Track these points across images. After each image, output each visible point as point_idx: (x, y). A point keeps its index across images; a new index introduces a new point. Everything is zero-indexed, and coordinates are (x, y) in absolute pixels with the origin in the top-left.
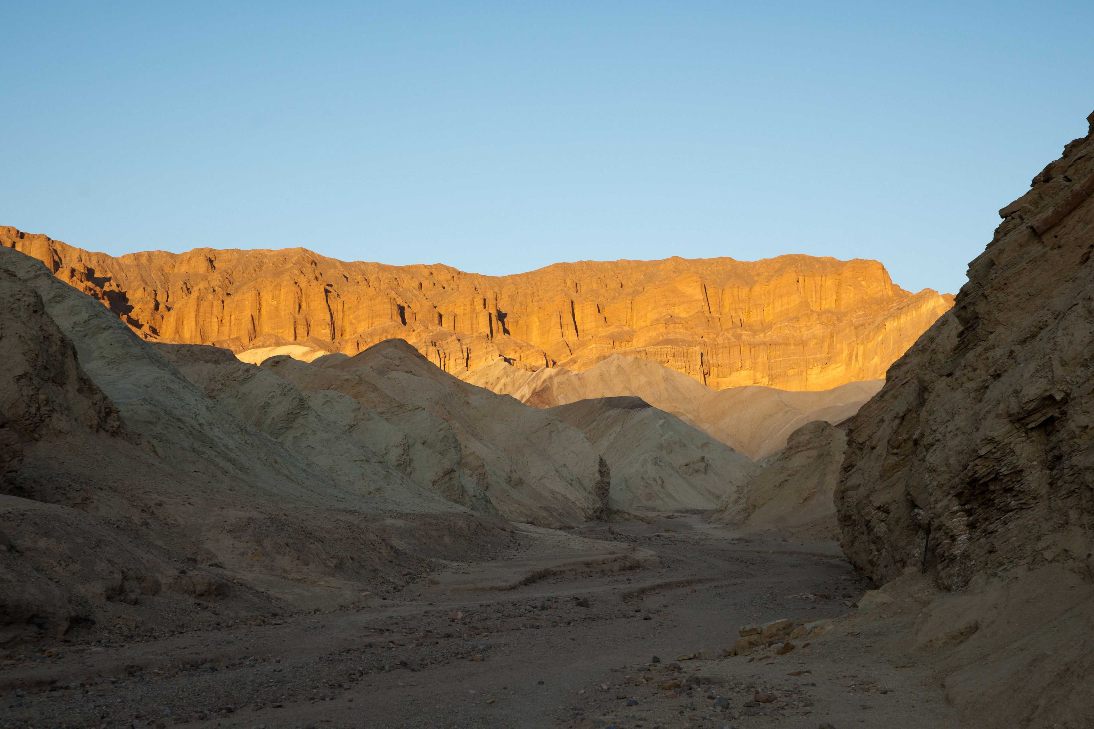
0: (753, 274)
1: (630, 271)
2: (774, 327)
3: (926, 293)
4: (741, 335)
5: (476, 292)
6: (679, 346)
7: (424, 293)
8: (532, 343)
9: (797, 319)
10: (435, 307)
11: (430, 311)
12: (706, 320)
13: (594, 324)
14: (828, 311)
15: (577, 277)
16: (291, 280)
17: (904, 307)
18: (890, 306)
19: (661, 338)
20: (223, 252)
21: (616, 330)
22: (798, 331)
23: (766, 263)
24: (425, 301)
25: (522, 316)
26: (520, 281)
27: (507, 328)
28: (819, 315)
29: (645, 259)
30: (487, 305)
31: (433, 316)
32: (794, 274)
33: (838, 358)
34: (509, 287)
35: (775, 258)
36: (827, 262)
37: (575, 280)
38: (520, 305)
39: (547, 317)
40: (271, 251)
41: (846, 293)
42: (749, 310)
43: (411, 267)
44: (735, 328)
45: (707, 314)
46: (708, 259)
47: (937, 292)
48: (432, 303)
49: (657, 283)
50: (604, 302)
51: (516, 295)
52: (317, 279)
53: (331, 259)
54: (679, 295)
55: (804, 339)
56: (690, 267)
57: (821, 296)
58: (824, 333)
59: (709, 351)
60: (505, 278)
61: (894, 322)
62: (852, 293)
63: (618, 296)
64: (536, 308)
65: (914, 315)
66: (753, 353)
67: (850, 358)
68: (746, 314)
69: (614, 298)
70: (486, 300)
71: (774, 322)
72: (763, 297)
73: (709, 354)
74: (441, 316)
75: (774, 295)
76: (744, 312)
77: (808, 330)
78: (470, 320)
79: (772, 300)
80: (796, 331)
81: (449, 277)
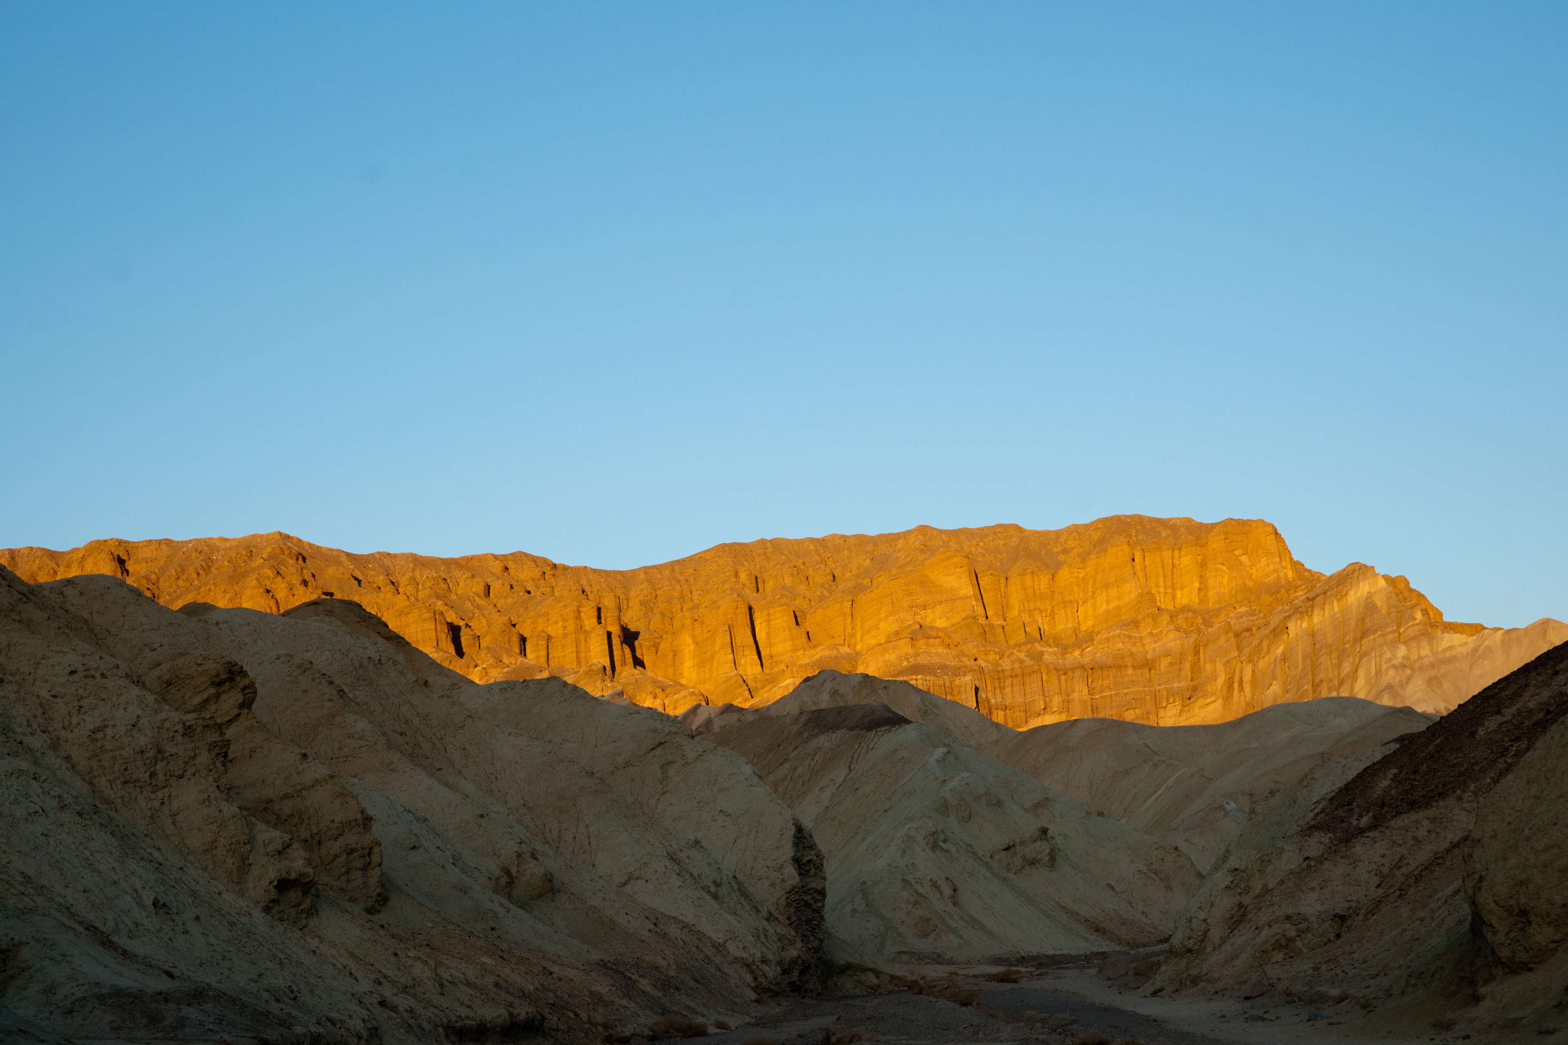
0: (1055, 550)
1: (846, 553)
2: (1097, 639)
3: (1354, 571)
4: (1042, 653)
5: (584, 597)
6: (936, 676)
7: (495, 601)
8: (684, 682)
9: (1135, 624)
10: (514, 626)
11: (504, 631)
12: (981, 630)
13: (788, 644)
14: (1186, 609)
15: (758, 566)
16: (259, 587)
17: (1318, 596)
18: (1292, 596)
19: (905, 663)
20: (142, 545)
21: (827, 653)
22: (1138, 644)
23: (1076, 530)
24: (496, 615)
25: (665, 636)
26: (659, 576)
27: (640, 657)
28: (1173, 616)
29: (872, 532)
30: (603, 619)
31: (509, 641)
32: (1126, 548)
33: (1209, 688)
34: (640, 587)
35: (1092, 523)
36: (1180, 526)
37: (753, 571)
38: (660, 617)
39: (708, 635)
40: (227, 540)
41: (1215, 576)
42: (1052, 612)
43: (472, 558)
44: (1030, 642)
45: (982, 621)
46: (979, 529)
47: (1373, 567)
48: (507, 618)
49: (894, 571)
50: (806, 606)
51: (654, 601)
52: (305, 583)
53: (331, 550)
54: (932, 590)
55: (1149, 656)
56: (948, 542)
57: (1173, 584)
58: (1182, 645)
59: (989, 683)
60: (633, 572)
61: (1302, 622)
62: (1227, 576)
63: (828, 595)
64: (688, 621)
65: (1336, 609)
66: (1064, 683)
67: (1230, 687)
68: (1048, 619)
69: (822, 599)
70: (602, 610)
71: (1096, 630)
72: (1076, 589)
73: (989, 688)
74: (523, 640)
75: (1094, 584)
76: (1044, 614)
77: (1156, 642)
78: (574, 645)
79: (1090, 593)
80: (1134, 644)
81: (537, 573)
